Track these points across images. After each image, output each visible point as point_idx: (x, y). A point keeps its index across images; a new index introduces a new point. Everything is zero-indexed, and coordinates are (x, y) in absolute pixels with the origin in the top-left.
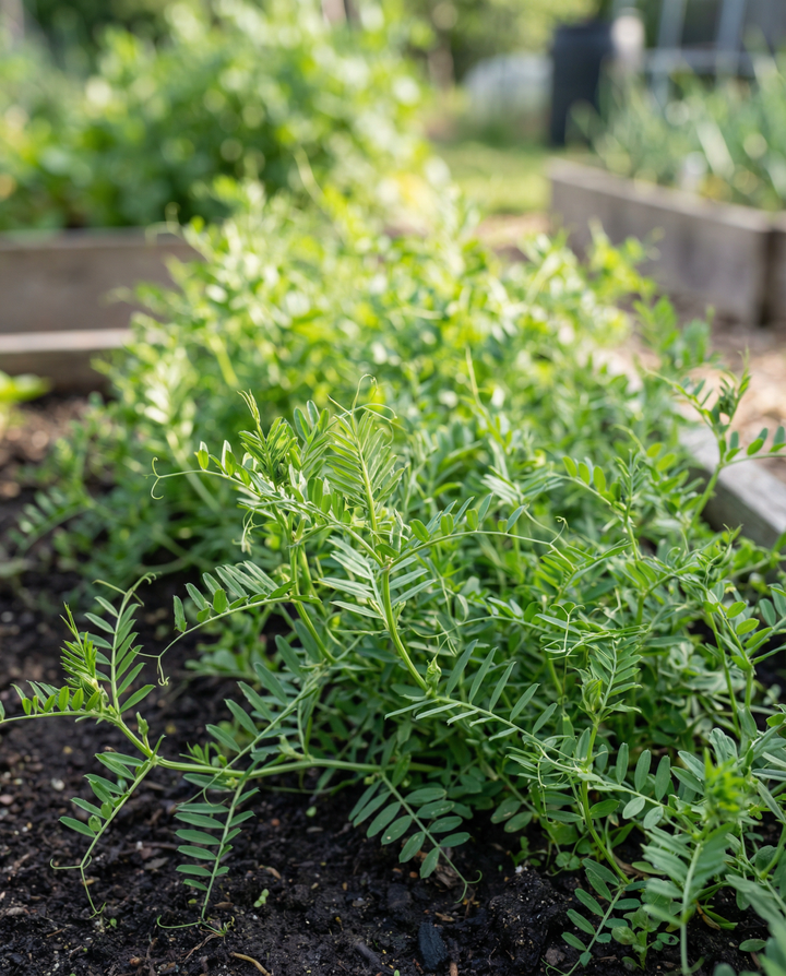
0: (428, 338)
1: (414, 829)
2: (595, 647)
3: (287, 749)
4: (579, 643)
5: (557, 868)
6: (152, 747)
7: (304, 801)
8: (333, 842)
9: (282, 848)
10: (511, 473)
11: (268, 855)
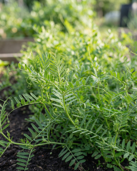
0: (84, 50)
1: (73, 158)
2: (117, 115)
3: (44, 140)
4: (113, 115)
5: (107, 167)
6: (11, 139)
7: (50, 151)
8: (55, 160)
9: (43, 162)
10: (98, 75)
11: (40, 163)
